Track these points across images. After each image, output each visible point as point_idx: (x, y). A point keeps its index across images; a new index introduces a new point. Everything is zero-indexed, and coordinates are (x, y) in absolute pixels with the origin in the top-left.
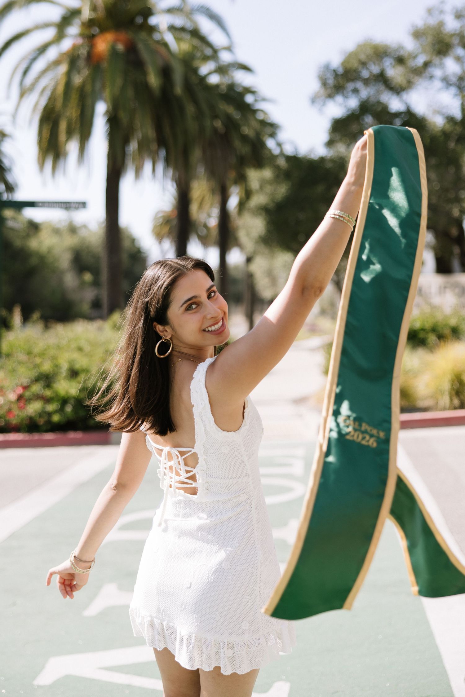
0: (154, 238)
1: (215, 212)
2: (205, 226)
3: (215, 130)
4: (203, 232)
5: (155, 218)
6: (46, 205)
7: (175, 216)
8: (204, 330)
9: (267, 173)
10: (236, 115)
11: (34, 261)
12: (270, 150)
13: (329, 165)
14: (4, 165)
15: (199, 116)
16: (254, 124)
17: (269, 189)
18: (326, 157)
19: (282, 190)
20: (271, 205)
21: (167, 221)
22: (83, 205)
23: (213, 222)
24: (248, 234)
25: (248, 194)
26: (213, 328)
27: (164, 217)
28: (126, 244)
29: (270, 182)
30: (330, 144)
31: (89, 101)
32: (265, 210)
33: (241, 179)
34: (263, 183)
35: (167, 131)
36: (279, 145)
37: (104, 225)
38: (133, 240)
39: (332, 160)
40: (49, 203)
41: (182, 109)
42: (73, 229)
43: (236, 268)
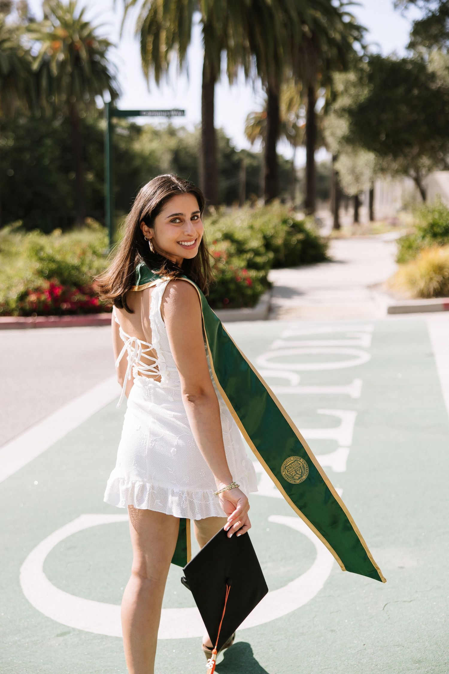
0: (246, 138)
1: (303, 112)
2: (295, 126)
3: (304, 34)
4: (293, 132)
5: (248, 119)
6: (149, 113)
7: (266, 117)
8: (178, 243)
9: (352, 76)
10: (323, 20)
11: (138, 162)
12: (355, 52)
13: (410, 67)
14: (109, 73)
15: (289, 24)
16: (340, 27)
17: (352, 91)
18: (407, 58)
19: (365, 93)
20: (354, 107)
21: (258, 122)
22: (182, 112)
23: (302, 123)
24: (333, 134)
25: (334, 97)
26: (186, 244)
27: (255, 118)
28: (221, 144)
29: (354, 85)
30: (411, 46)
31: (186, 13)
32: (348, 111)
33: (328, 82)
34: (348, 84)
35: (259, 39)
36: (364, 47)
37: (200, 126)
38: (228, 141)
39: (412, 62)
40: (151, 111)
41: (271, 16)
42: (172, 132)
43: (324, 165)
